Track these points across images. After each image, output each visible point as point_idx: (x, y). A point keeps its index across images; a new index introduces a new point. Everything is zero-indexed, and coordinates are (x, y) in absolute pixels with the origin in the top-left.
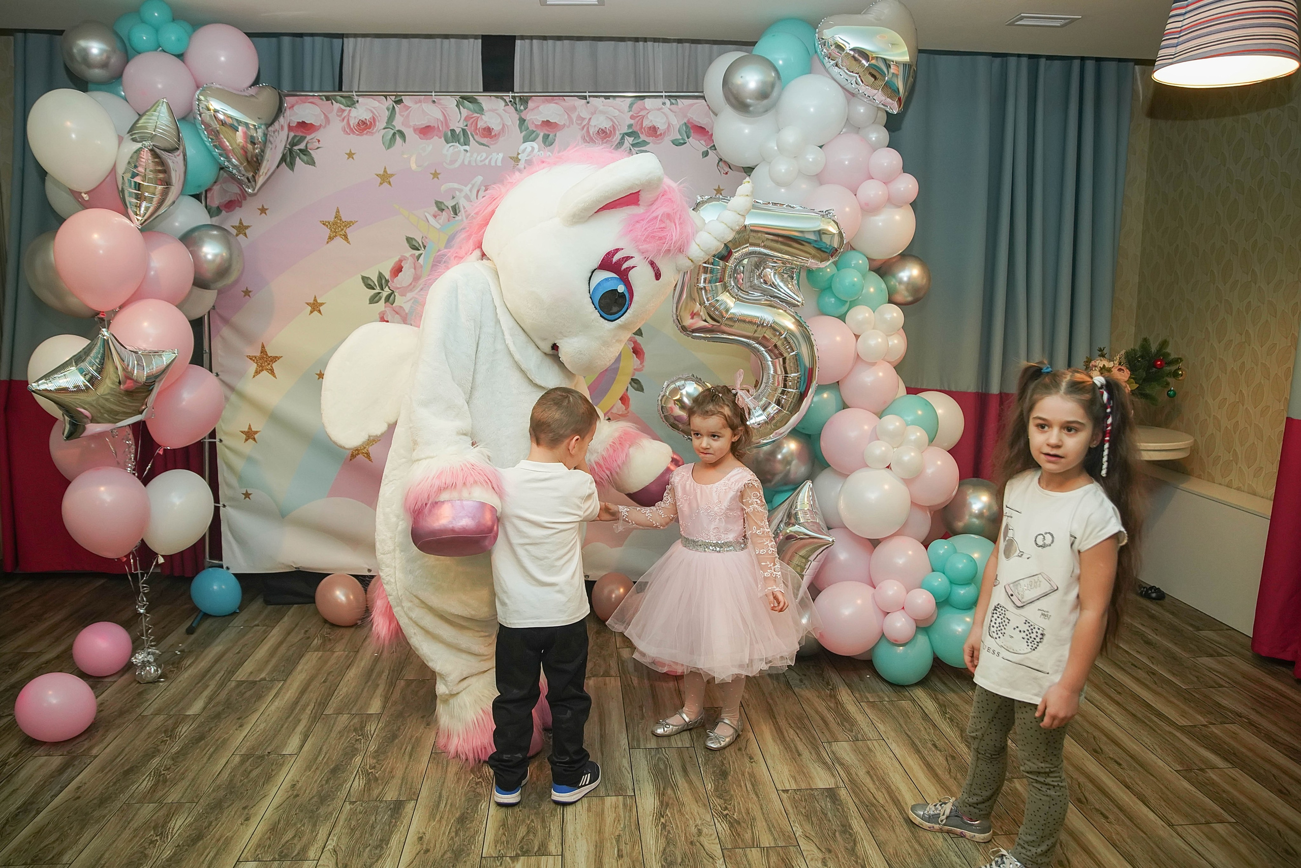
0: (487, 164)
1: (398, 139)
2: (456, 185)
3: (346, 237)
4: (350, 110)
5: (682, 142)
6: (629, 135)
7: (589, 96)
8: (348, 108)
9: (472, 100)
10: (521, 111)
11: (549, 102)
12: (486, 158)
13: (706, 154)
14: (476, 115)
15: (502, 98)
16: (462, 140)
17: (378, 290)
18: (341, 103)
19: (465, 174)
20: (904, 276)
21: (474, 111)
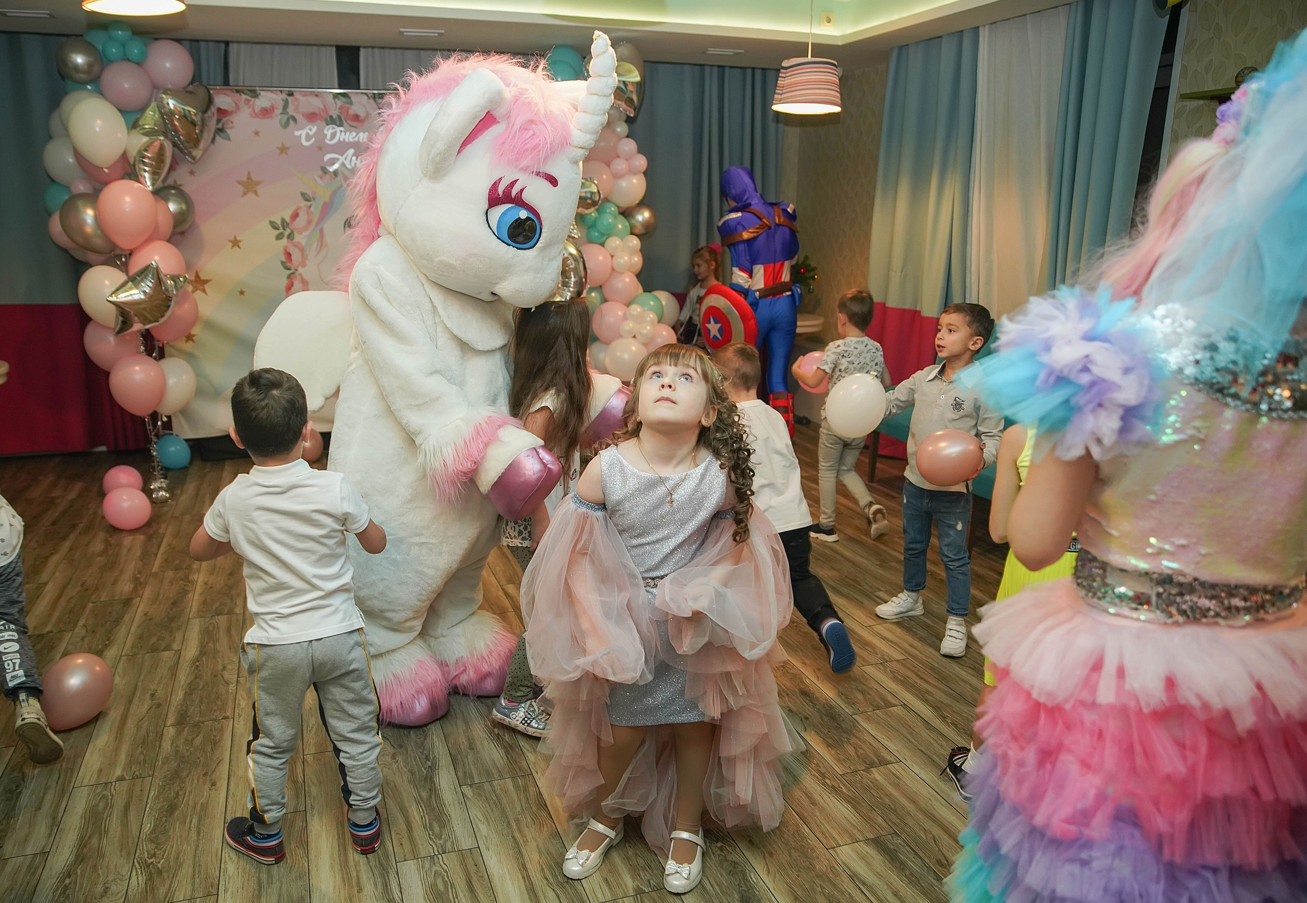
0: (357, 140)
1: (292, 122)
2: (335, 156)
3: (256, 193)
4: (255, 101)
8: (253, 99)
9: (344, 95)
10: (380, 104)
12: (356, 136)
14: (347, 105)
15: (366, 94)
16: (338, 123)
17: (281, 230)
18: (248, 95)
19: (341, 148)
20: (640, 218)
21: (347, 103)
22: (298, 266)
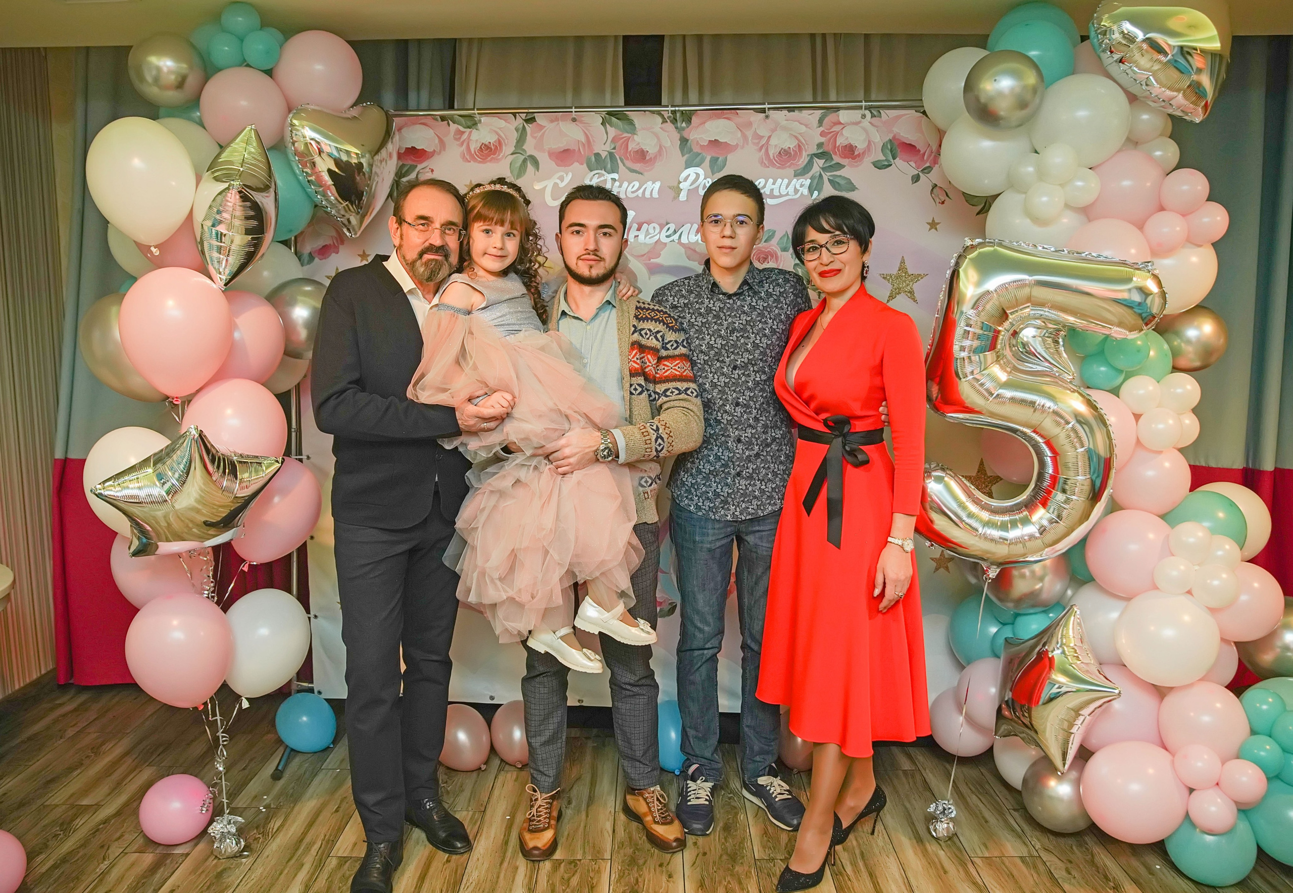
0: (640, 196)
1: (530, 167)
4: (470, 132)
5: (886, 163)
6: (819, 156)
7: (769, 109)
8: (469, 130)
9: (621, 116)
10: (683, 129)
11: (719, 117)
12: (639, 189)
13: (916, 179)
14: (626, 135)
15: (659, 113)
16: (609, 166)
18: (460, 124)
20: (1192, 333)
21: (624, 130)
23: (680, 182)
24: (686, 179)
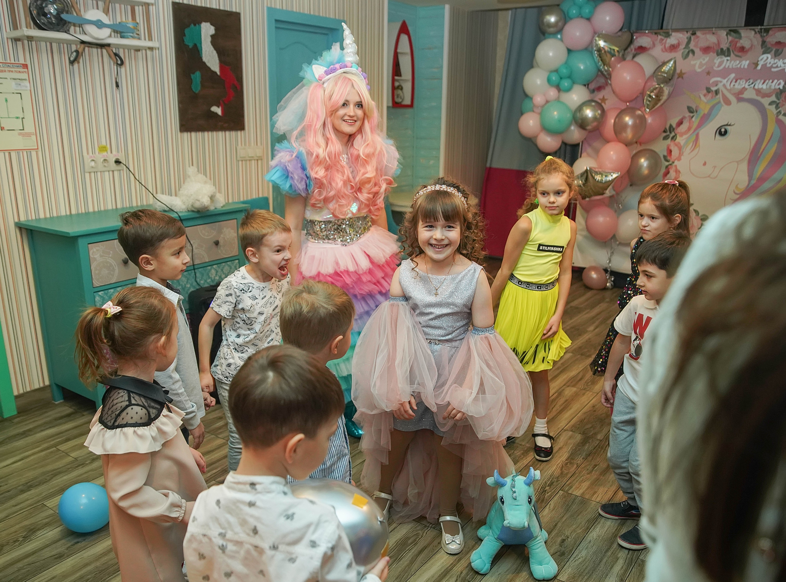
0: (739, 67)
1: (691, 55)
2: (719, 79)
8: (666, 39)
9: (736, 32)
10: (764, 37)
11: (782, 30)
12: (739, 64)
14: (737, 40)
15: (754, 29)
16: (726, 54)
17: (668, 133)
18: (662, 35)
19: (725, 73)
21: (736, 38)
22: (675, 160)
23: (758, 61)
24: (762, 60)
